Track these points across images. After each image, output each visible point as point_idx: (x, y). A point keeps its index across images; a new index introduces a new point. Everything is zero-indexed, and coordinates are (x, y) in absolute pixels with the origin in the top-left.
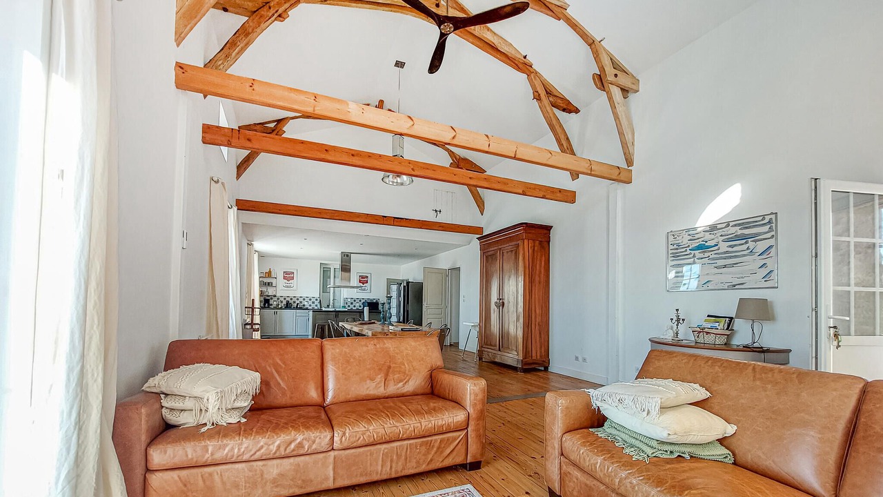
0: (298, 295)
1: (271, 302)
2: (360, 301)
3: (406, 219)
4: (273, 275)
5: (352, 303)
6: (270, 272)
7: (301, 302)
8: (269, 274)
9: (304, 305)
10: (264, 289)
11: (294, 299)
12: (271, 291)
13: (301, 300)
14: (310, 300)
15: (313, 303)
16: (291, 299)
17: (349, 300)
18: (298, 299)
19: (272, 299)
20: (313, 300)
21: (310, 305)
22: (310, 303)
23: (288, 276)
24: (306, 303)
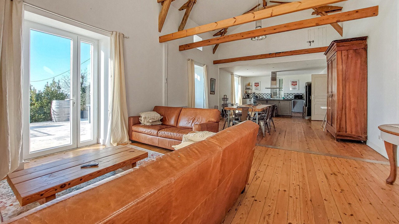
0: (261, 93)
1: (250, 96)
2: (293, 94)
3: (282, 52)
4: (251, 85)
5: (288, 96)
6: (249, 83)
7: (262, 96)
8: (249, 84)
9: (264, 97)
10: (247, 91)
11: (259, 95)
12: (249, 92)
13: (262, 95)
14: (266, 95)
15: (268, 96)
16: (258, 94)
17: (286, 94)
18: (261, 95)
19: (250, 94)
20: (268, 95)
21: (266, 97)
22: (266, 96)
23: (257, 85)
24: (264, 96)
